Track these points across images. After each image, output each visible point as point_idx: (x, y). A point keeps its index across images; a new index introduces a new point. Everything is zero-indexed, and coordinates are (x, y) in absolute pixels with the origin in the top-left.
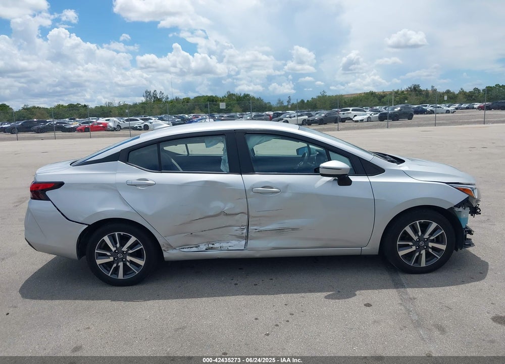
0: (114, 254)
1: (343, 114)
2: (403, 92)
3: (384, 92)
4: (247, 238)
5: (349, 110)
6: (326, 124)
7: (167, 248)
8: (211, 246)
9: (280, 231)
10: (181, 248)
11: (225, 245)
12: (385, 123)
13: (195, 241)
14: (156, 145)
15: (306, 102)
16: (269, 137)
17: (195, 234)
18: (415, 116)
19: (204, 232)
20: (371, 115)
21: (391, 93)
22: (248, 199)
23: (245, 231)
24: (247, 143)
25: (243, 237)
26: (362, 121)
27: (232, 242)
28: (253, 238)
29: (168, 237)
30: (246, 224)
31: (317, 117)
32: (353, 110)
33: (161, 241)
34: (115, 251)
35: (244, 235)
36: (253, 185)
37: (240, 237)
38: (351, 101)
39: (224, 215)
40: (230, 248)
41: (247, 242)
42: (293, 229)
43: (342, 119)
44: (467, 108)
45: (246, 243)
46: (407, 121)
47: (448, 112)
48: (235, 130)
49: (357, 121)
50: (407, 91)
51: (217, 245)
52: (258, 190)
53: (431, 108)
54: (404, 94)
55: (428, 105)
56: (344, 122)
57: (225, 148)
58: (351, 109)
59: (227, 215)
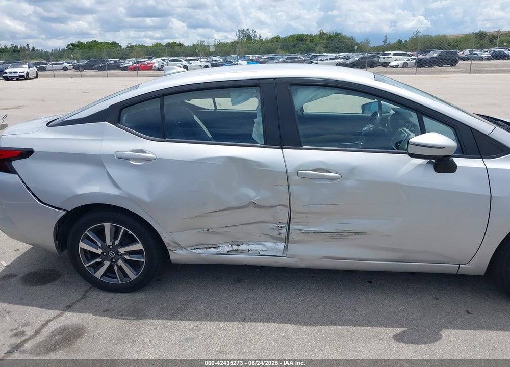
0: (106, 249)
4: (287, 240)
7: (174, 247)
8: (235, 247)
9: (337, 235)
10: (193, 248)
11: (254, 247)
13: (214, 240)
14: (158, 99)
15: (404, 42)
16: (328, 91)
17: (212, 230)
19: (225, 229)
22: (291, 187)
23: (284, 231)
24: (293, 101)
25: (282, 238)
27: (266, 243)
28: (296, 242)
29: (175, 234)
30: (286, 220)
33: (166, 238)
34: (109, 245)
35: (283, 236)
36: (300, 166)
37: (276, 239)
39: (255, 207)
40: (261, 253)
41: (287, 245)
42: (357, 234)
45: (286, 248)
48: (275, 79)
51: (244, 247)
52: (306, 174)
57: (260, 107)
59: (258, 207)
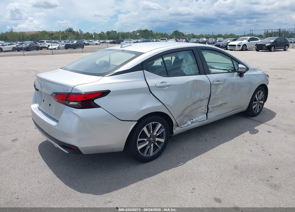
1: (41, 44)
2: (63, 32)
3: (52, 32)
5: (44, 42)
6: (30, 51)
12: (69, 50)
18: (85, 46)
20: (59, 45)
21: (57, 33)
26: (55, 49)
31: (24, 46)
32: (46, 42)
38: (31, 36)
43: (41, 47)
44: (103, 43)
46: (80, 49)
47: (96, 44)
49: (51, 49)
50: (66, 32)
53: (87, 42)
54: (65, 33)
55: (85, 40)
56: (41, 49)
58: (45, 41)
